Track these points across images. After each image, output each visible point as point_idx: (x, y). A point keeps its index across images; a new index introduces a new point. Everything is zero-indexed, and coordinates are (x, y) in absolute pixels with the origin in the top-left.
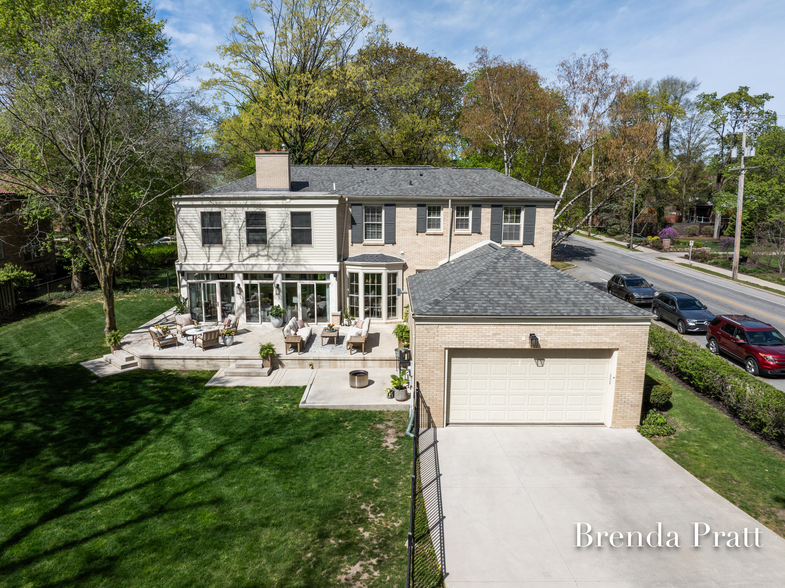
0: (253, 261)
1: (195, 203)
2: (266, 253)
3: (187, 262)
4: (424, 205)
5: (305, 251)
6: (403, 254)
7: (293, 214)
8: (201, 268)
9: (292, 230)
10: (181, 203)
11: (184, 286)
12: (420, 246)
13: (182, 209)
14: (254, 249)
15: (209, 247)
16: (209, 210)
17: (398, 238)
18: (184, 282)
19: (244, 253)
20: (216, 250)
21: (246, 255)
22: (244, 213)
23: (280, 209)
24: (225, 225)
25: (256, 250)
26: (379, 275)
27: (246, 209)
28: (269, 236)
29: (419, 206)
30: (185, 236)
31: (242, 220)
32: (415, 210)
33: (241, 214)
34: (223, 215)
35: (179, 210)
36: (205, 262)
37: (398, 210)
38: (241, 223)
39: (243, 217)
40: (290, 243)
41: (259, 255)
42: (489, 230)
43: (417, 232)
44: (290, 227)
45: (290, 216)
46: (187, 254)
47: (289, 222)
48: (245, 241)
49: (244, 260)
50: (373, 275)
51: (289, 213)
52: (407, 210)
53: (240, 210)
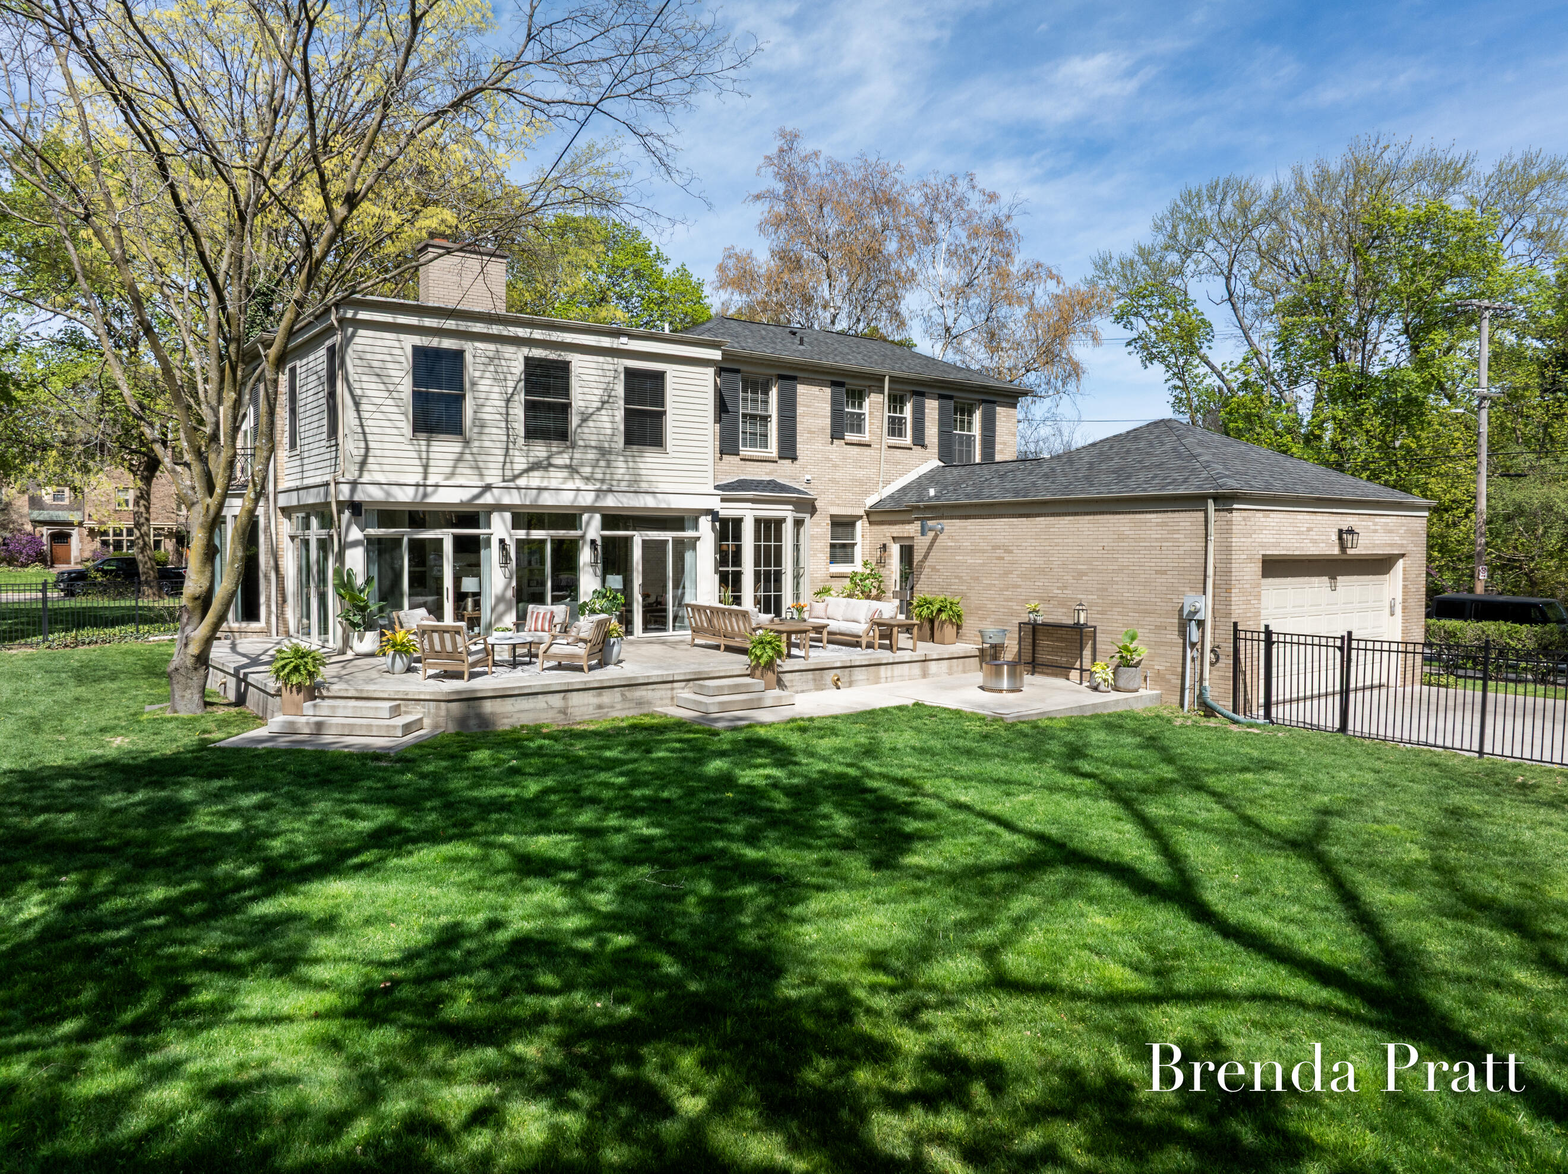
0: (535, 480)
1: (402, 320)
2: (568, 462)
3: (366, 478)
4: (841, 384)
5: (650, 461)
6: (808, 482)
7: (629, 373)
8: (405, 496)
9: (626, 409)
10: (363, 315)
11: (355, 544)
12: (835, 466)
13: (361, 332)
14: (540, 450)
15: (428, 440)
16: (434, 342)
17: (801, 448)
18: (356, 534)
19: (516, 460)
20: (445, 449)
21: (520, 463)
22: (522, 360)
23: (601, 359)
24: (474, 384)
25: (545, 454)
26: (779, 522)
27: (525, 351)
28: (575, 421)
29: (834, 384)
30: (363, 407)
31: (516, 378)
32: (828, 391)
33: (515, 360)
34: (468, 357)
35: (353, 335)
36: (418, 478)
37: (801, 389)
38: (511, 384)
39: (518, 368)
40: (620, 440)
41: (550, 465)
42: (936, 440)
43: (832, 438)
44: (622, 402)
45: (622, 376)
46: (366, 456)
47: (620, 390)
48: (520, 428)
49: (515, 477)
50: (768, 522)
51: (621, 369)
52: (815, 390)
53: (508, 350)
